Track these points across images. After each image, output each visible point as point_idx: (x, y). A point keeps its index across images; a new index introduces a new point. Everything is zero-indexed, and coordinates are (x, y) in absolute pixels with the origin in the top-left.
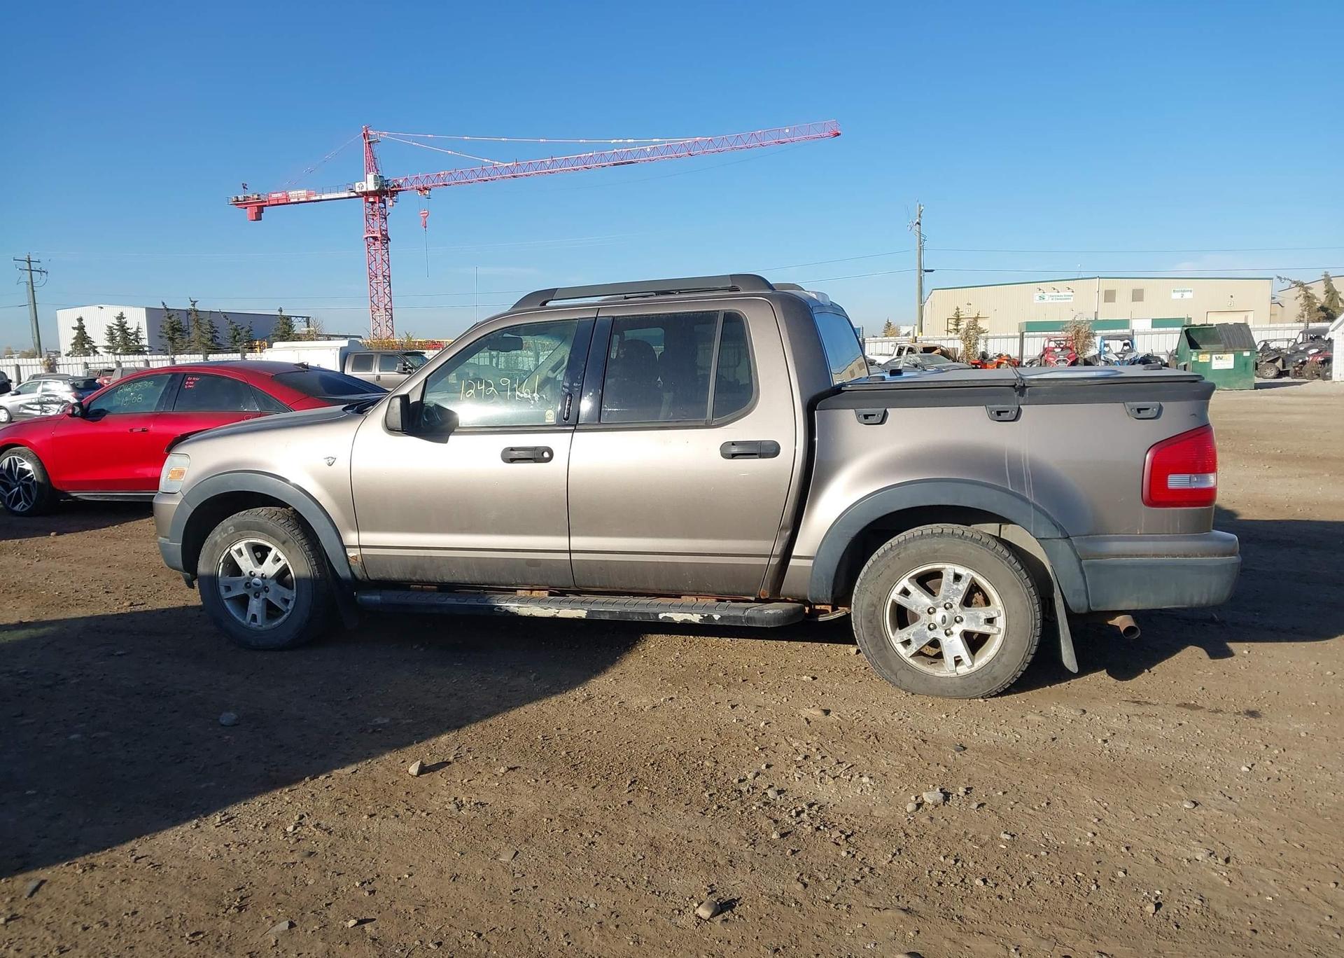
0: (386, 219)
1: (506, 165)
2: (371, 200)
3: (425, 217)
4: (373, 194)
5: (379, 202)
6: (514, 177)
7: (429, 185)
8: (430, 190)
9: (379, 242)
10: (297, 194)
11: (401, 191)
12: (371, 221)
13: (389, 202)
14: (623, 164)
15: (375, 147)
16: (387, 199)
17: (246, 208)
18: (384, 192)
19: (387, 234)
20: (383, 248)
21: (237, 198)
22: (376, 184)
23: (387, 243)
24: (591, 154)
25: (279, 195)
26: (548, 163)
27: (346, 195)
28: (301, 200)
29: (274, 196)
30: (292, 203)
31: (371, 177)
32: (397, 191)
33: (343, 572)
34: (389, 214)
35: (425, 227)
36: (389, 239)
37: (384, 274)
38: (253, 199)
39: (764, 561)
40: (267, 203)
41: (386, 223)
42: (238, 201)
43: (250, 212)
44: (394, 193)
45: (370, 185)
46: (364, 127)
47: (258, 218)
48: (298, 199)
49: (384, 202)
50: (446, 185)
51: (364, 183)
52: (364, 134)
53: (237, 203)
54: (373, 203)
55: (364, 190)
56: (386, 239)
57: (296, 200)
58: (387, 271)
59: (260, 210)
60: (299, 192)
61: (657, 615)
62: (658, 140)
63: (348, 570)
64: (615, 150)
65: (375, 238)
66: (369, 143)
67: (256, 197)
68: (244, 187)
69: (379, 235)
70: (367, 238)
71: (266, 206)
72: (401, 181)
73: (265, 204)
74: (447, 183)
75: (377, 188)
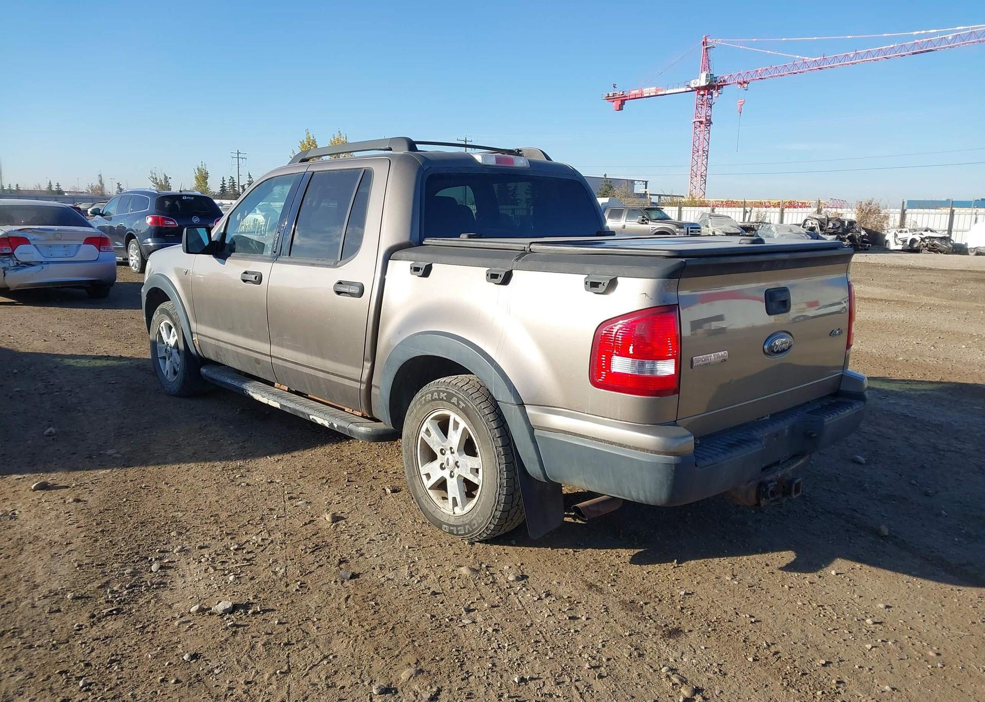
0: (711, 107)
1: (814, 59)
2: (702, 93)
3: (741, 105)
4: (704, 88)
5: (708, 95)
6: (820, 69)
7: (748, 79)
8: (748, 83)
9: (704, 125)
10: (649, 90)
11: (725, 85)
12: (700, 109)
13: (715, 94)
14: (921, 52)
15: (711, 52)
16: (714, 92)
17: (613, 102)
18: (713, 86)
19: (710, 119)
20: (706, 129)
21: (609, 94)
22: (707, 80)
23: (710, 126)
24: (892, 46)
25: (637, 92)
26: (852, 56)
27: (683, 90)
28: (651, 95)
29: (633, 92)
30: (645, 97)
31: (703, 76)
32: (722, 86)
33: (193, 351)
34: (714, 103)
35: (740, 113)
36: (712, 123)
37: (704, 149)
38: (619, 95)
39: (357, 385)
40: (628, 98)
41: (711, 111)
42: (609, 97)
43: (614, 105)
44: (720, 87)
45: (702, 81)
46: (704, 36)
47: (621, 108)
48: (650, 94)
49: (711, 94)
50: (762, 79)
51: (698, 80)
52: (704, 42)
53: (608, 98)
54: (703, 95)
55: (697, 85)
56: (709, 122)
57: (648, 95)
58: (707, 147)
59: (623, 102)
60: (651, 89)
61: (309, 415)
62: (962, 28)
63: (194, 349)
64: (916, 41)
65: (701, 122)
66: (706, 49)
67: (621, 93)
68: (614, 87)
69: (704, 120)
70: (695, 122)
71: (627, 100)
72: (726, 77)
73: (626, 98)
74: (763, 77)
75: (707, 83)
